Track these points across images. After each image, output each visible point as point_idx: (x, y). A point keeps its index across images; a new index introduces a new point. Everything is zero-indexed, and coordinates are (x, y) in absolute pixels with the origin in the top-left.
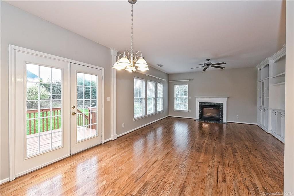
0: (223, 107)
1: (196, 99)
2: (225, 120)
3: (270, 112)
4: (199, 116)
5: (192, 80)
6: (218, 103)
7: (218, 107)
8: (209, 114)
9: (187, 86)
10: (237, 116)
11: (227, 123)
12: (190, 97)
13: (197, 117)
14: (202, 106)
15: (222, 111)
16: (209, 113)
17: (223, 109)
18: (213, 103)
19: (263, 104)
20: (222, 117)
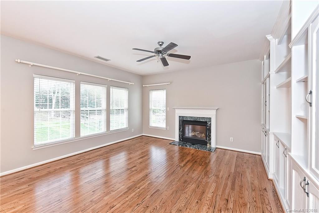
0: (210, 124)
1: (175, 110)
2: (213, 145)
4: (179, 136)
5: (171, 83)
6: (204, 118)
7: (204, 124)
9: (165, 91)
10: (231, 138)
11: (216, 150)
12: (168, 108)
13: (177, 139)
14: (184, 122)
15: (209, 130)
17: (211, 127)
18: (198, 117)
20: (210, 139)
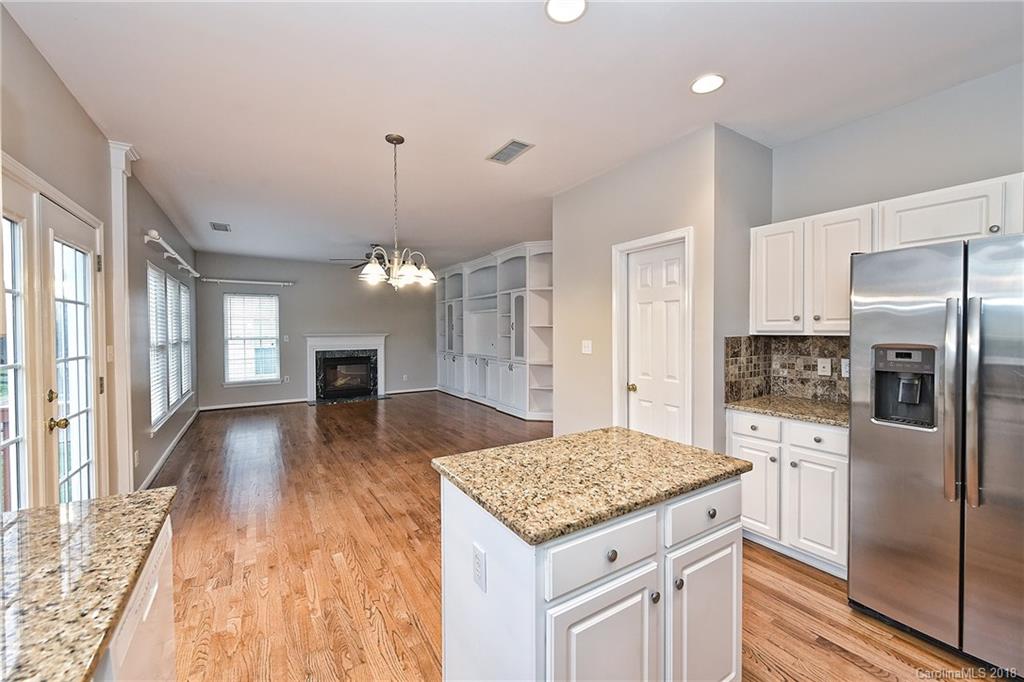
0: (376, 360)
1: (306, 342)
2: (381, 391)
3: (466, 359)
5: (294, 283)
6: (365, 350)
7: (365, 361)
8: (342, 382)
11: (387, 397)
13: (311, 395)
14: (328, 363)
15: (375, 370)
16: (343, 378)
17: (376, 365)
19: (451, 347)
20: (376, 384)
